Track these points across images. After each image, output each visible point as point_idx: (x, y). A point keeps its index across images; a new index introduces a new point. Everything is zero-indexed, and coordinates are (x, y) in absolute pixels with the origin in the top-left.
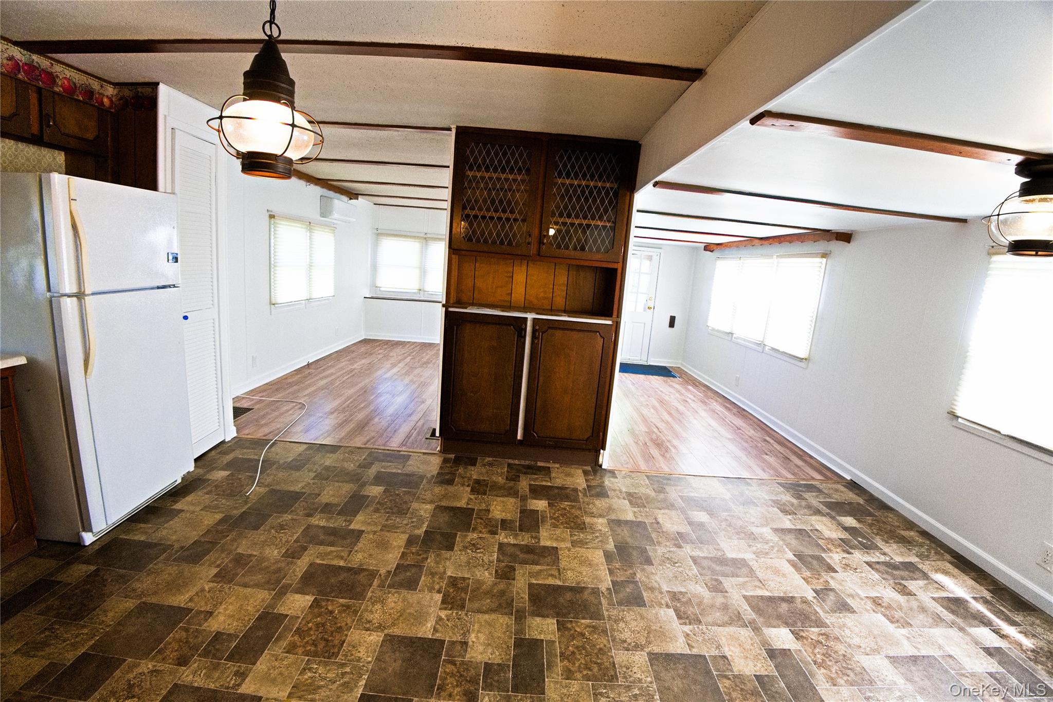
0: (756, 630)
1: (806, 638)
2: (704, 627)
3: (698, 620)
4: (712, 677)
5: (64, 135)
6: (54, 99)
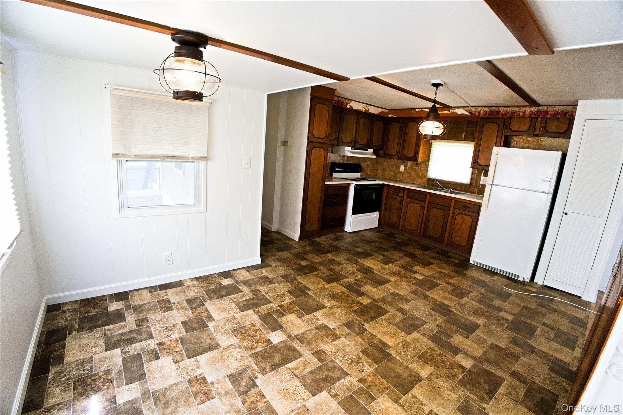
0: (290, 336)
1: (264, 342)
2: (314, 327)
3: (318, 328)
4: (301, 309)
5: (549, 133)
6: (546, 120)
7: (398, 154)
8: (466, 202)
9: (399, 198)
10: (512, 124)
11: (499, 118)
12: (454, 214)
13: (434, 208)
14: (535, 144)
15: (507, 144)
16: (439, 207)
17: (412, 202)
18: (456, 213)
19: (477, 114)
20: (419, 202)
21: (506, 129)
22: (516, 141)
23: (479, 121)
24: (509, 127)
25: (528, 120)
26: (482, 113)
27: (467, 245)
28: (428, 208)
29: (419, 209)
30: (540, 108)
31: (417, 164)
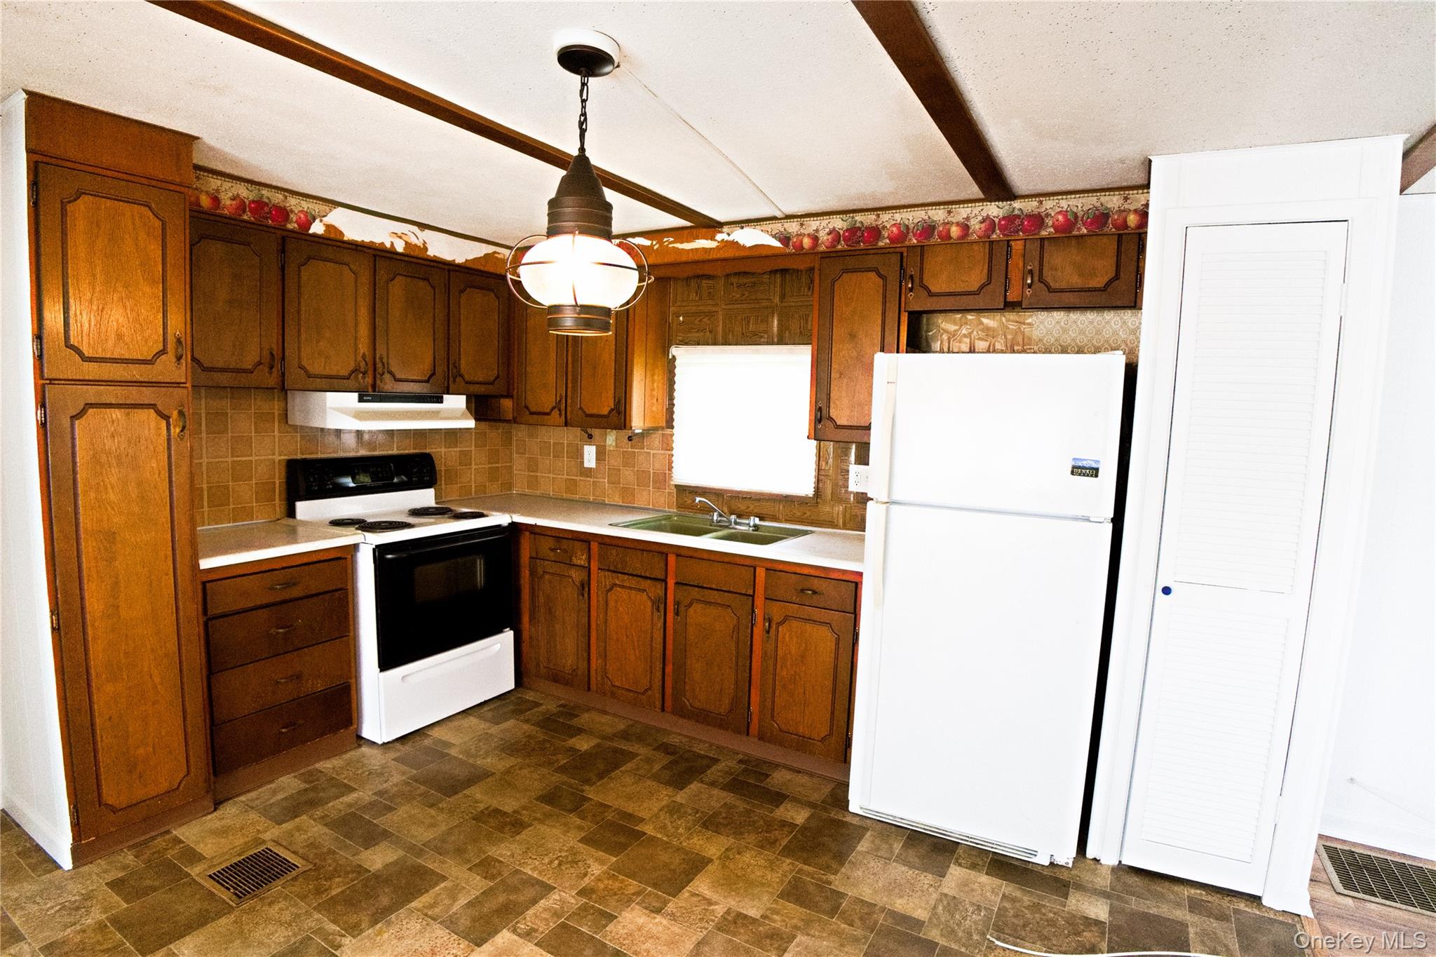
5: (1055, 291)
6: (1042, 247)
7: (563, 406)
8: (806, 571)
9: (577, 575)
10: (927, 266)
11: (884, 252)
12: (770, 621)
13: (699, 601)
14: (1009, 337)
15: (917, 344)
16: (714, 596)
17: (620, 586)
18: (777, 619)
19: (807, 242)
20: (646, 584)
21: (911, 289)
22: (946, 331)
23: (817, 266)
24: (921, 279)
25: (981, 253)
26: (823, 236)
27: (831, 734)
28: (677, 603)
29: (649, 610)
30: (1017, 204)
31: (630, 439)
